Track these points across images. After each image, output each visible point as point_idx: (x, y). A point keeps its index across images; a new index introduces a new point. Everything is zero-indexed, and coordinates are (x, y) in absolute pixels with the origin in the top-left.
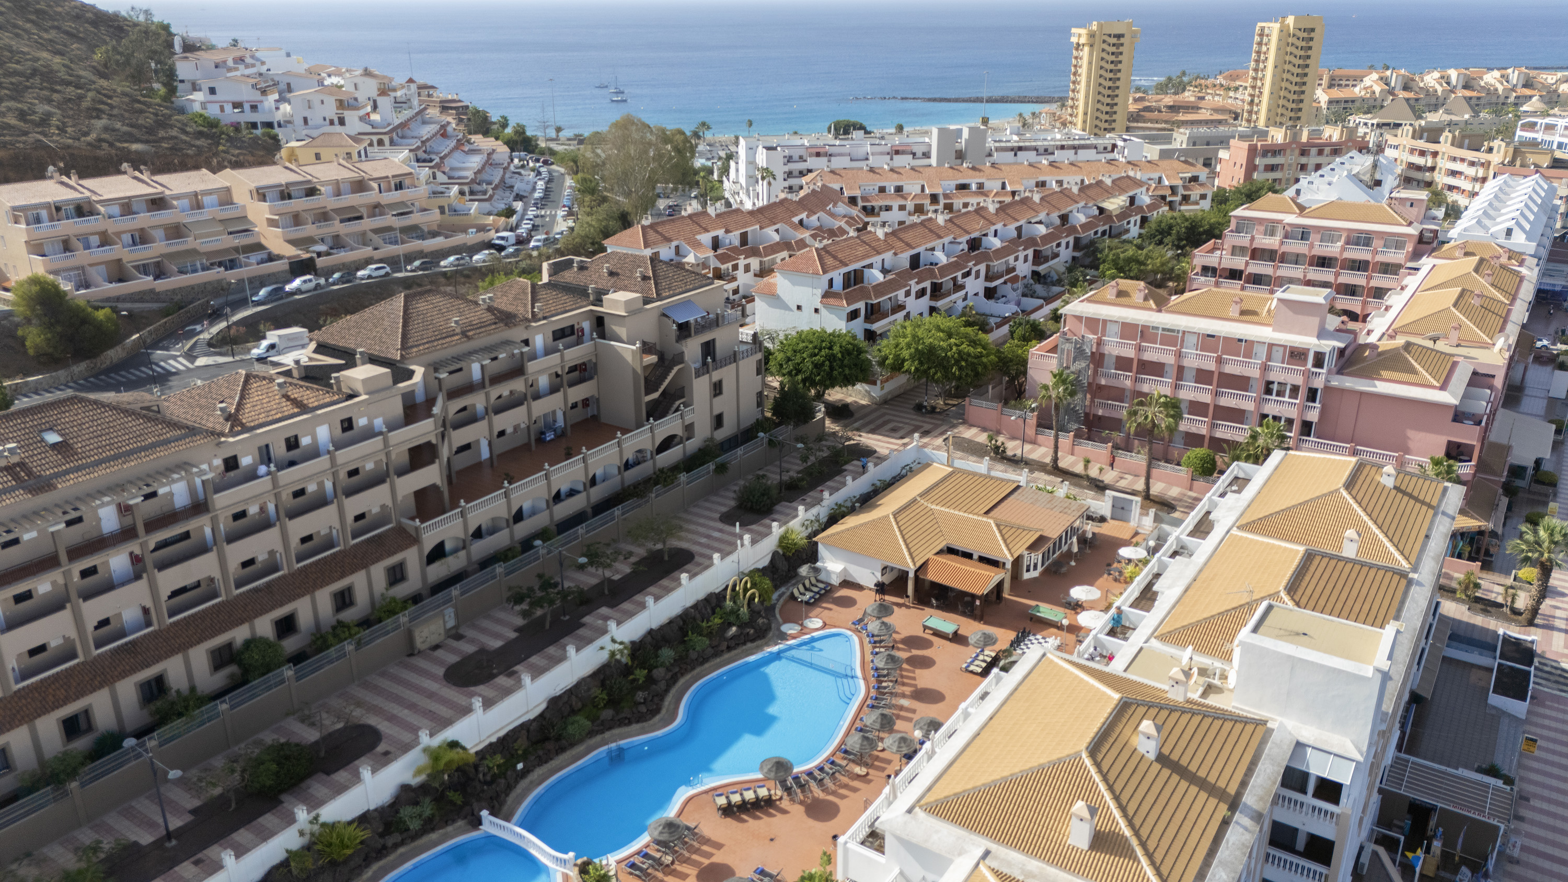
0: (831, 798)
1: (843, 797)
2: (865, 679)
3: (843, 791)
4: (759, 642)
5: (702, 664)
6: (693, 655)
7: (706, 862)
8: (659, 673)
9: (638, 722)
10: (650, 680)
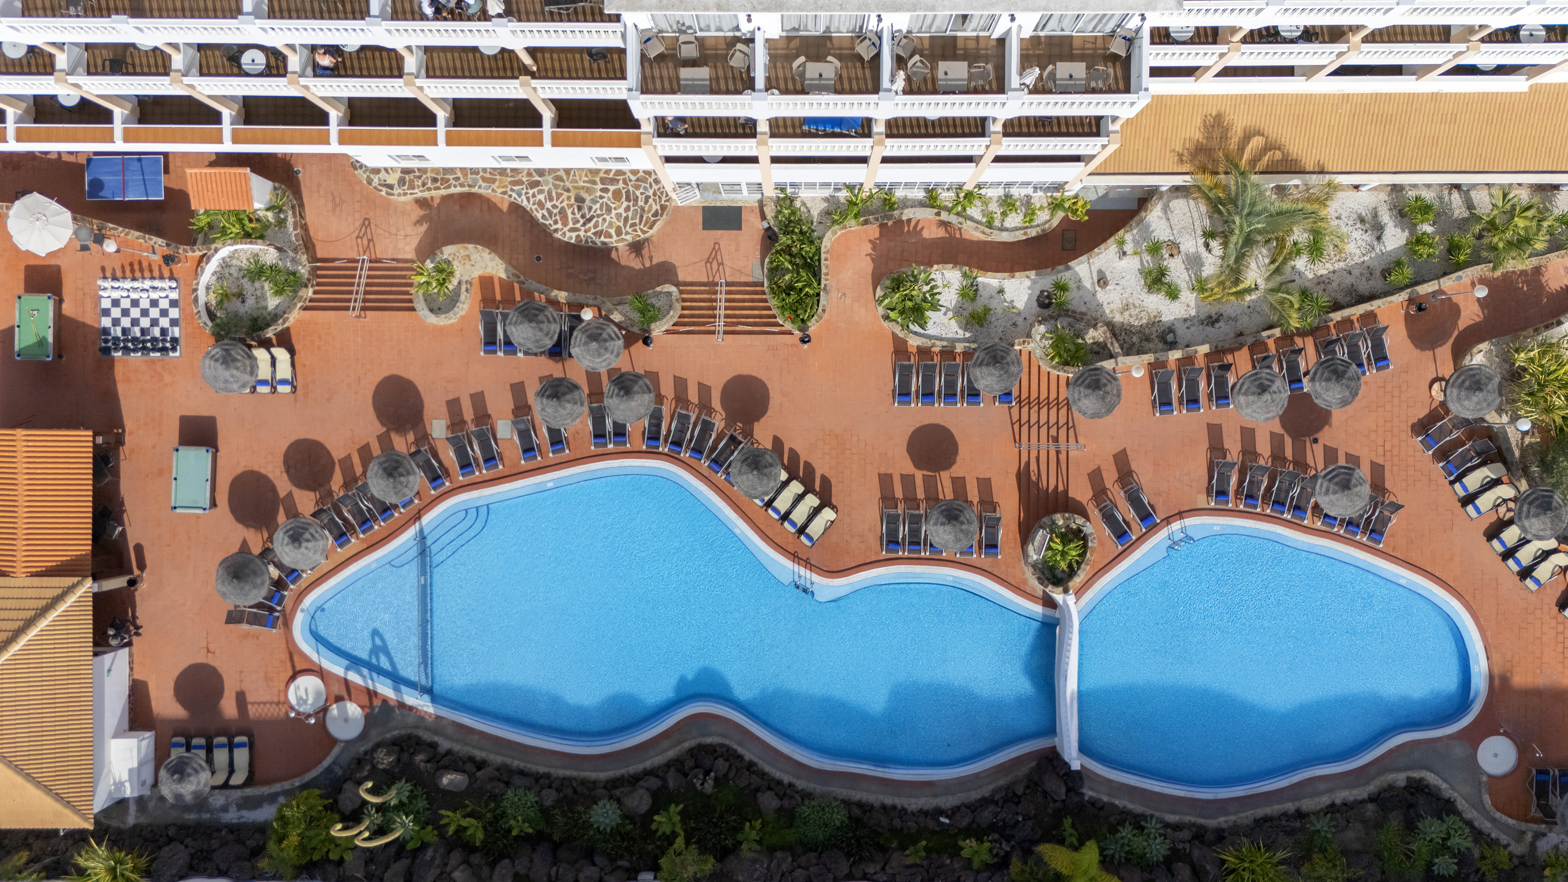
0: (716, 403)
1: (704, 390)
2: (417, 517)
3: (693, 395)
4: (427, 736)
5: (547, 776)
6: (549, 797)
7: (919, 475)
8: (639, 801)
9: (740, 757)
10: (660, 801)
